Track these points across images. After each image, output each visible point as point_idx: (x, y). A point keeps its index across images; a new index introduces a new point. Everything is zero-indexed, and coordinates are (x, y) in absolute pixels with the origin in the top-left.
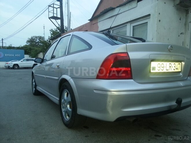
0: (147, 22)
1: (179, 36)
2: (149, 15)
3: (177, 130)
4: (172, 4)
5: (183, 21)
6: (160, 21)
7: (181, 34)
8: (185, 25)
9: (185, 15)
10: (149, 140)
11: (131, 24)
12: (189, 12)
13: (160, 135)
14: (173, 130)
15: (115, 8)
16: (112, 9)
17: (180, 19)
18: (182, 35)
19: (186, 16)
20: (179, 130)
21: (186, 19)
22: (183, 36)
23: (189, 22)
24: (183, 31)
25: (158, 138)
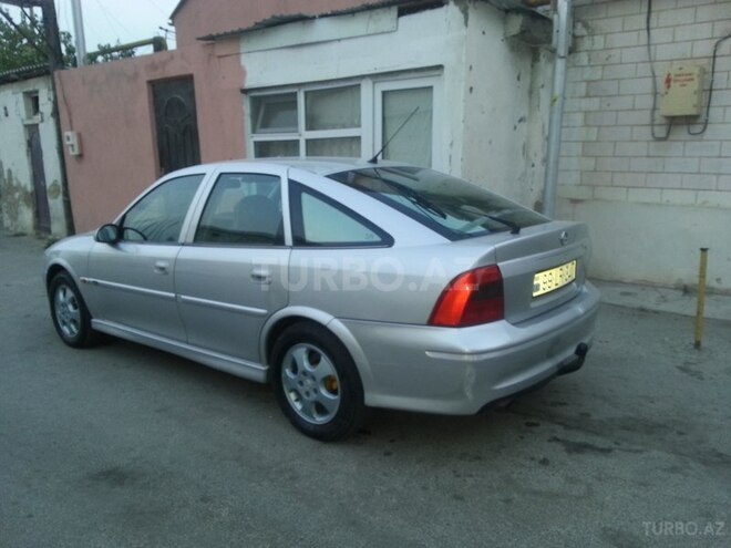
0: (431, 88)
1: (515, 128)
2: (440, 67)
3: (561, 404)
4: (500, 36)
5: (526, 80)
6: (471, 89)
7: (520, 121)
8: (530, 92)
9: (528, 63)
10: (522, 438)
11: (374, 83)
12: (539, 55)
13: (535, 421)
14: (554, 404)
15: (314, 18)
16: (302, 19)
17: (519, 78)
18: (522, 123)
19: (532, 66)
20: (565, 404)
21: (532, 74)
22: (523, 127)
23: (540, 84)
24: (524, 112)
25: (535, 429)
